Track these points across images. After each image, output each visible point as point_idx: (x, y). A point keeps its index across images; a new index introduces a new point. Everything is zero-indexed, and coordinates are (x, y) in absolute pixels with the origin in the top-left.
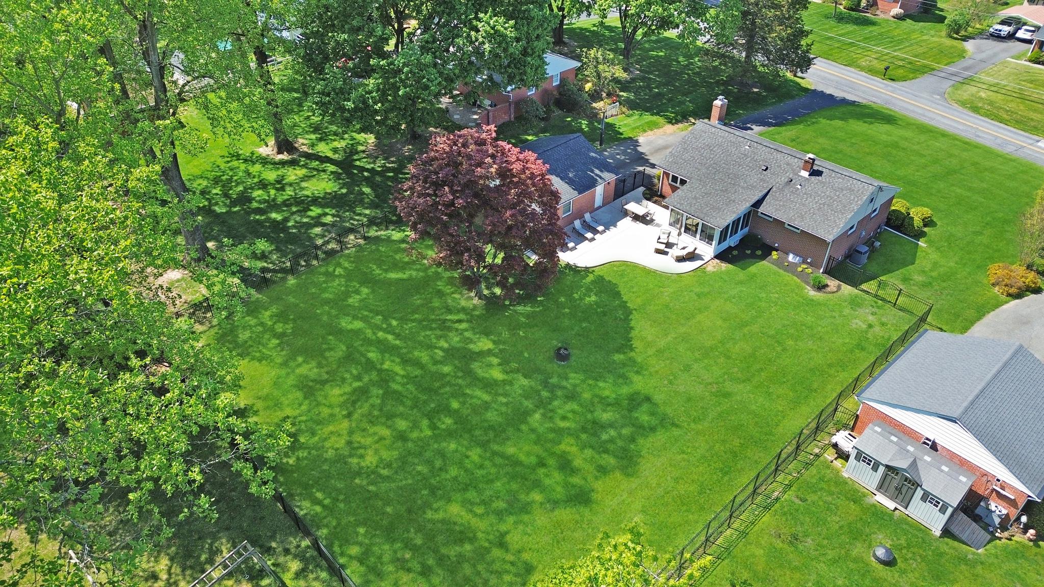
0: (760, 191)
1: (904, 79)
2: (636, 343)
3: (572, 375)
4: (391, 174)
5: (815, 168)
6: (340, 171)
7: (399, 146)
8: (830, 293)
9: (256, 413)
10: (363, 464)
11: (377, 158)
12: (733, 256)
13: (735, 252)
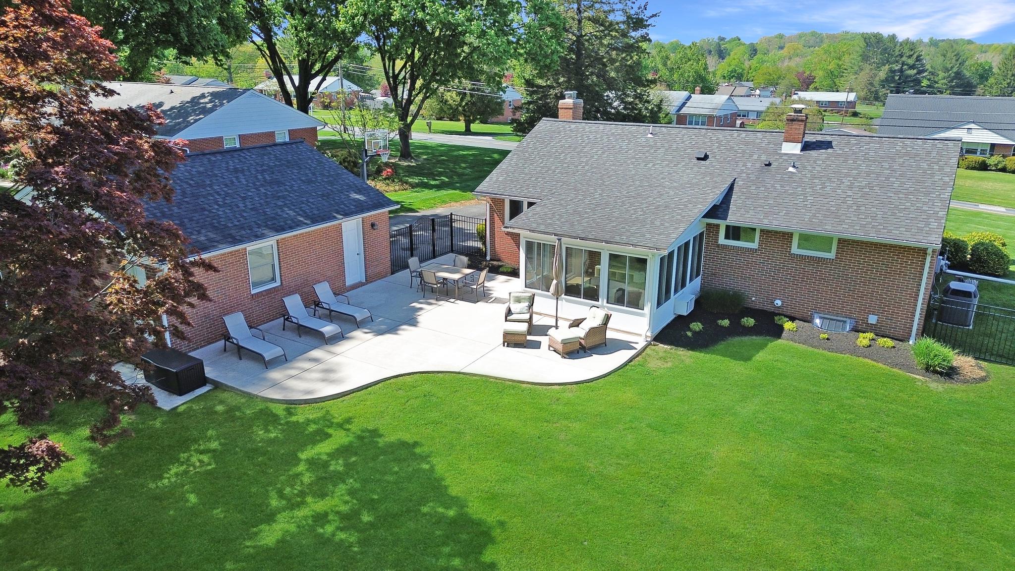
0: (714, 189)
5: (808, 138)
12: (695, 333)
13: (697, 326)
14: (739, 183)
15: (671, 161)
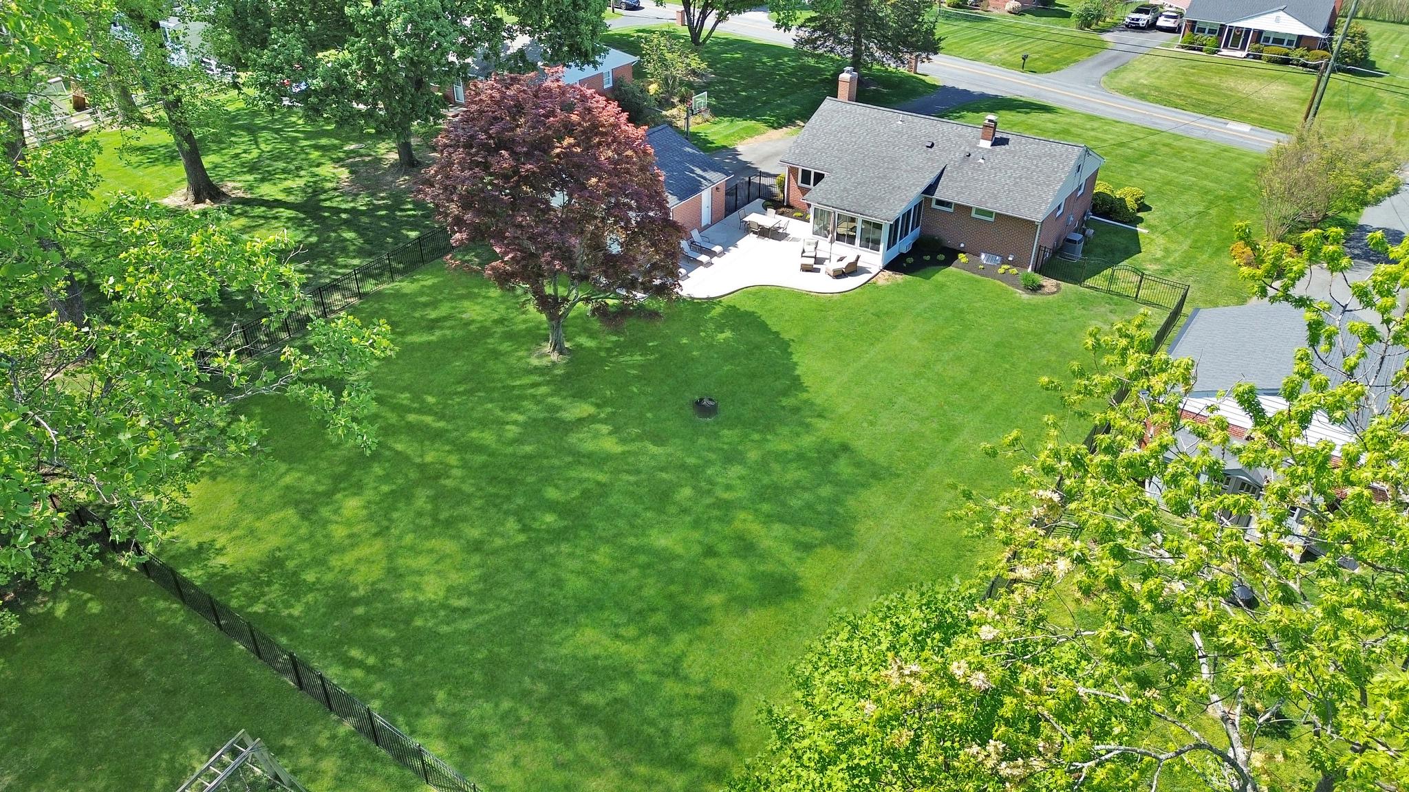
0: (931, 172)
1: (1047, 71)
2: (807, 381)
3: (726, 432)
4: (383, 213)
5: (998, 135)
6: (302, 216)
7: (389, 178)
8: (1049, 294)
9: (220, 551)
10: (421, 598)
11: (357, 195)
12: (908, 264)
13: (910, 260)
14: (948, 168)
15: (910, 147)
